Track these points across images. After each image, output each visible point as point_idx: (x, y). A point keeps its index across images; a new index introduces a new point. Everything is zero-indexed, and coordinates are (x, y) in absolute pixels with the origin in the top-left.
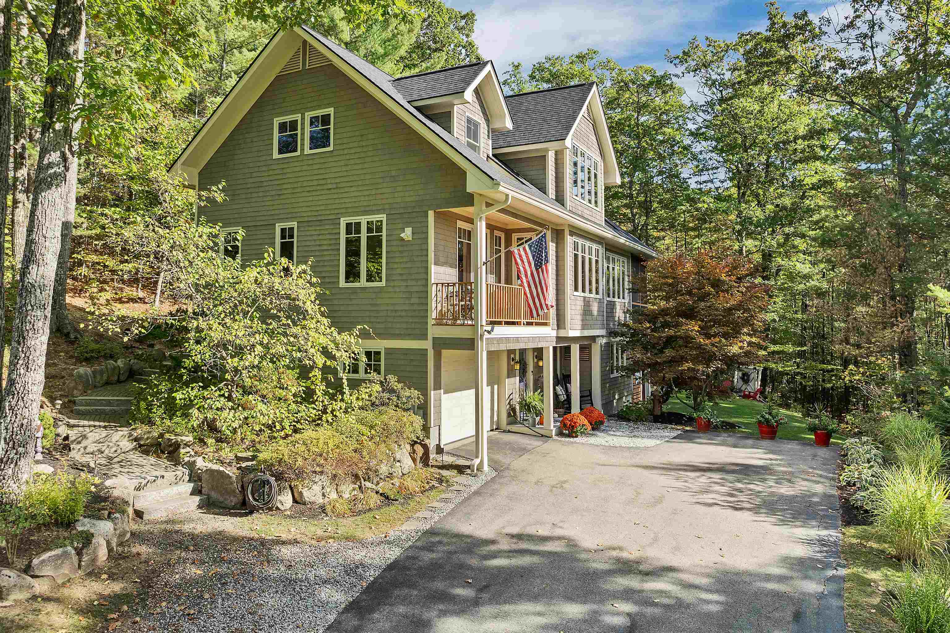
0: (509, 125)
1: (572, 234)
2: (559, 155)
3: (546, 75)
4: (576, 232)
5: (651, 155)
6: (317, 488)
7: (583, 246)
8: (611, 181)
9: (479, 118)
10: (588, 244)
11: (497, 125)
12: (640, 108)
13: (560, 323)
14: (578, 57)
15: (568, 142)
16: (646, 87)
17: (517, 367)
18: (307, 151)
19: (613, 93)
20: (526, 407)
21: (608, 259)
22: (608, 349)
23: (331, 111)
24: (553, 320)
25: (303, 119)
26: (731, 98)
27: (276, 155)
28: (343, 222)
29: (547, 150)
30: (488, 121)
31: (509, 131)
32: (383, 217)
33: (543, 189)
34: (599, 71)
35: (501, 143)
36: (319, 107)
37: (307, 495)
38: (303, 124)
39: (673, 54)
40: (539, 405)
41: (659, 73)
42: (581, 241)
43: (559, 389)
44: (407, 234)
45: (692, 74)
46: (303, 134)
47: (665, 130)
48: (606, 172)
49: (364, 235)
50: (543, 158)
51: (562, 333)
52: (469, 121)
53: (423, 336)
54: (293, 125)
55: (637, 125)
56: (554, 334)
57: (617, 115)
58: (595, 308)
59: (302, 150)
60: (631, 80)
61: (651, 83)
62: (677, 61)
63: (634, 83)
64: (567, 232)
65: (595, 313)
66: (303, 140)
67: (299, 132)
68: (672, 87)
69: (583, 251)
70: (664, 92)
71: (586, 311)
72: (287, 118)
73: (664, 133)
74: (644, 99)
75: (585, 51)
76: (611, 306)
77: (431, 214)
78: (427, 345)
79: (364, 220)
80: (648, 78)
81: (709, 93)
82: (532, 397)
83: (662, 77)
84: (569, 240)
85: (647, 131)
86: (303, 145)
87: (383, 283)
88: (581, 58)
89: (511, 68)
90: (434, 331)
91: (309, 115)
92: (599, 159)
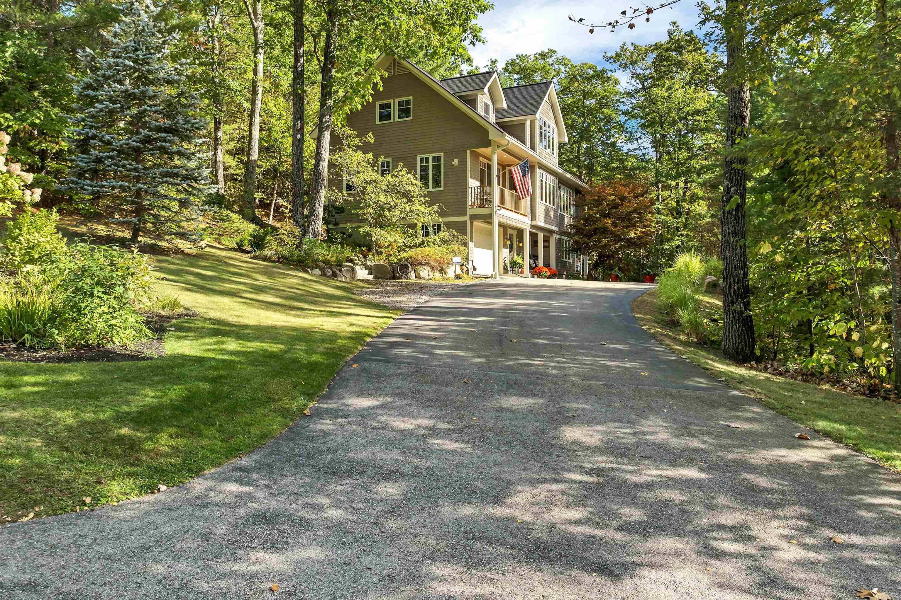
0: (505, 106)
1: (539, 168)
2: (532, 123)
3: (517, 68)
4: (542, 167)
5: (593, 128)
6: (426, 272)
7: (546, 176)
8: (562, 140)
9: (489, 102)
10: (548, 175)
11: (498, 106)
12: (586, 94)
13: (533, 217)
14: (540, 55)
15: (538, 115)
16: (589, 79)
17: (509, 242)
18: (397, 120)
19: (565, 83)
20: (514, 264)
21: (560, 188)
22: (559, 242)
23: (411, 98)
24: (529, 215)
25: (394, 102)
26: (650, 87)
27: (378, 122)
28: (419, 158)
29: (526, 120)
30: (493, 104)
31: (504, 110)
32: (442, 154)
33: (523, 142)
34: (557, 66)
35: (500, 116)
36: (404, 96)
37: (422, 274)
38: (394, 105)
39: (609, 55)
40: (521, 262)
41: (599, 68)
42: (544, 173)
43: (532, 262)
44: (455, 162)
45: (622, 70)
46: (394, 110)
47: (605, 110)
48: (559, 135)
49: (431, 164)
50: (524, 125)
51: (534, 223)
52: (485, 103)
53: (465, 214)
54: (388, 106)
55: (584, 107)
56: (529, 222)
57: (569, 100)
58: (552, 214)
59: (394, 119)
60: (579, 74)
61: (593, 76)
62: (612, 60)
63: (580, 76)
64: (537, 166)
65: (552, 216)
66: (394, 113)
67: (392, 109)
68: (608, 79)
69: (546, 179)
70: (603, 82)
71: (547, 214)
72: (385, 102)
73: (603, 113)
74: (589, 87)
75: (546, 51)
76: (562, 217)
77: (468, 152)
78: (467, 218)
79: (431, 156)
80: (591, 72)
81: (635, 83)
82: (517, 259)
83: (601, 72)
84: (538, 171)
85: (591, 111)
86: (394, 116)
87: (442, 188)
88: (543, 56)
89: (489, 63)
90: (470, 212)
91: (397, 100)
92: (555, 126)
